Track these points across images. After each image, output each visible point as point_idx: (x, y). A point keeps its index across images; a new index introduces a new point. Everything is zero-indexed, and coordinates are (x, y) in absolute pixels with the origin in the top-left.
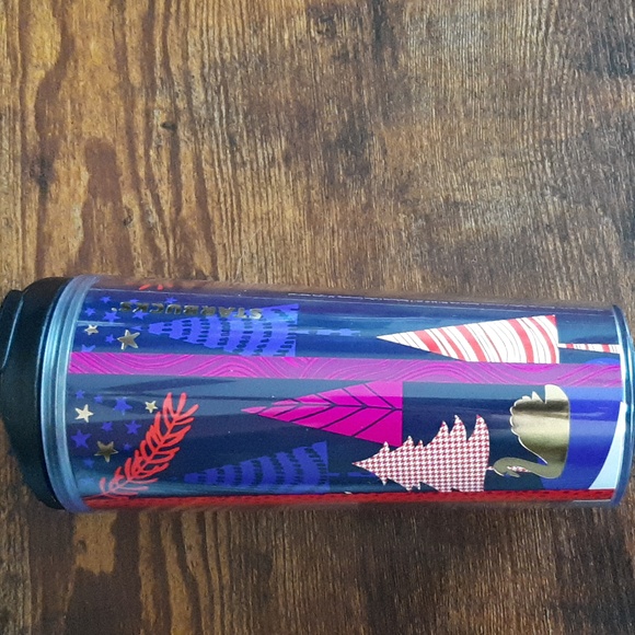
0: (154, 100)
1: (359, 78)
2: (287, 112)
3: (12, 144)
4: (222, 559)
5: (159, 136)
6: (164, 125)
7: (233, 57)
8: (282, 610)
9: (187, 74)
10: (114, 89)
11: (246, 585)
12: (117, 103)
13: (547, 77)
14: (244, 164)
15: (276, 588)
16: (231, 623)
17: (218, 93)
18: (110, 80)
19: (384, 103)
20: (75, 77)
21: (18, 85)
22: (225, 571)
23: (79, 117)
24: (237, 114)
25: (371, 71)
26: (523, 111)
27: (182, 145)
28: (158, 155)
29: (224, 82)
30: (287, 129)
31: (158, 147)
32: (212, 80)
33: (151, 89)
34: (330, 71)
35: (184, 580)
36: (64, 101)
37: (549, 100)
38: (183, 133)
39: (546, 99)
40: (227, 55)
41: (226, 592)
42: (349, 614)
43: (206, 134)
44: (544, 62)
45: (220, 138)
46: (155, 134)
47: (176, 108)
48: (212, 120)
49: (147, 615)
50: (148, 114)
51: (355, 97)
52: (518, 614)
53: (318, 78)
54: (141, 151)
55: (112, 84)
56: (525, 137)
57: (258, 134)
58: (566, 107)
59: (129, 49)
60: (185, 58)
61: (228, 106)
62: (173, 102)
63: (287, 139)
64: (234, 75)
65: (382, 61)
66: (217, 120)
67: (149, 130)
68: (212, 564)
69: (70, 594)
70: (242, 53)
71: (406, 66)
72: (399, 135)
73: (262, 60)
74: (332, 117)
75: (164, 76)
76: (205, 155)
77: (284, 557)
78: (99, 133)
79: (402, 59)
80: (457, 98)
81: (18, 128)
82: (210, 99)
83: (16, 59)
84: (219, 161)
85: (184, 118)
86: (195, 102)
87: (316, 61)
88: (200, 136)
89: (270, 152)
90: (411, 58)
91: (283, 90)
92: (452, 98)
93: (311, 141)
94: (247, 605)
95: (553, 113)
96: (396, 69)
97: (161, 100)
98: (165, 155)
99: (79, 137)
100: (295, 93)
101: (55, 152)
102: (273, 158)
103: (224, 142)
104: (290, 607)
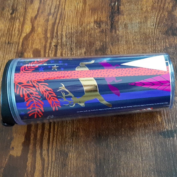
0: (53, 40)
1: (106, 36)
2: (86, 43)
3: (15, 49)
4: (53, 154)
5: (52, 48)
6: (54, 46)
7: (74, 31)
8: (69, 169)
9: (62, 35)
10: (43, 38)
11: (59, 161)
12: (43, 41)
13: (155, 36)
14: (74, 54)
15: (68, 163)
16: (53, 172)
17: (69, 39)
18: (42, 36)
19: (112, 41)
20: (34, 35)
21: (19, 37)
22: (54, 157)
23: (33, 44)
24: (74, 43)
25: (109, 35)
26: (149, 43)
27: (58, 50)
28: (52, 52)
29: (71, 37)
30: (86, 47)
31: (52, 50)
32: (68, 36)
33: (52, 38)
34: (98, 34)
35: (41, 159)
36: (30, 40)
37: (156, 41)
38: (59, 47)
39: (155, 41)
40: (73, 31)
41: (53, 163)
42: (90, 171)
43: (65, 48)
44: (154, 33)
45: (68, 49)
46: (51, 47)
47: (58, 42)
48: (67, 45)
49: (28, 169)
50: (51, 43)
51: (104, 40)
52: (143, 173)
53: (95, 36)
54: (47, 51)
55: (42, 37)
56: (149, 49)
57: (78, 48)
58: (160, 43)
59: (48, 29)
60: (62, 31)
61: (71, 42)
62: (57, 41)
63: (86, 49)
64: (74, 35)
65: (112, 32)
66: (68, 45)
67: (50, 46)
68: (50, 155)
69: (6, 162)
70: (77, 31)
71: (118, 33)
72: (115, 48)
73: (81, 32)
74: (98, 44)
75: (56, 35)
76: (64, 52)
77: (72, 154)
78: (37, 47)
79: (117, 32)
80: (131, 40)
81: (17, 46)
82: (67, 40)
83: (20, 31)
84: (67, 54)
85: (60, 44)
86: (63, 41)
87: (95, 32)
88: (63, 48)
89: (81, 51)
90: (120, 32)
91: (86, 38)
92: (130, 40)
93: (92, 49)
94: (59, 167)
95: (157, 44)
96: (116, 34)
97: (54, 40)
98: (53, 52)
99: (32, 48)
100: (89, 39)
101: (25, 51)
102: (82, 53)
103: (69, 49)
104: (72, 168)
